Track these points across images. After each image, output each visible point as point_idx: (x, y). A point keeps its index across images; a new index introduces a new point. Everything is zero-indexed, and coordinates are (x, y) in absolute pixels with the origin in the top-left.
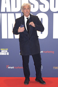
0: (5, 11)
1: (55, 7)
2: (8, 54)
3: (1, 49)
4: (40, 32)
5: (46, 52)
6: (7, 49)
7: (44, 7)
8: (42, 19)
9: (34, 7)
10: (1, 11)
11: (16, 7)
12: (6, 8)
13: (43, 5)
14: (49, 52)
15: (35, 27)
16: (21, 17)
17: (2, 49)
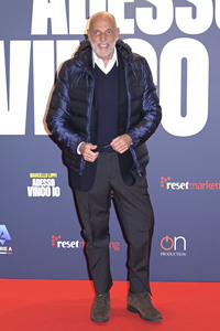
0: (46, 33)
2: (57, 192)
3: (32, 175)
5: (202, 186)
6: (55, 175)
7: (194, 16)
9: (155, 17)
10: (33, 33)
12: (49, 20)
13: (190, 8)
14: (211, 186)
17: (36, 175)
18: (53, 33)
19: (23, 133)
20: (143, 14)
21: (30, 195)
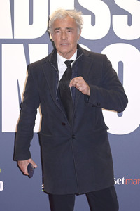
2: (0, 186)
4: (115, 114)
7: (130, 23)
8: (121, 64)
9: (93, 23)
11: (31, 22)
15: (89, 94)
16: (47, 55)
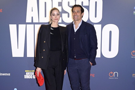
0: (31, 22)
1: (96, 17)
3: (26, 71)
6: (34, 71)
9: (68, 17)
10: (26, 22)
11: (45, 16)
12: (32, 17)
17: (27, 71)
18: (34, 22)
19: (23, 56)
20: (64, 16)
21: (25, 78)
